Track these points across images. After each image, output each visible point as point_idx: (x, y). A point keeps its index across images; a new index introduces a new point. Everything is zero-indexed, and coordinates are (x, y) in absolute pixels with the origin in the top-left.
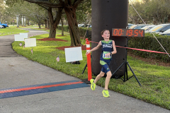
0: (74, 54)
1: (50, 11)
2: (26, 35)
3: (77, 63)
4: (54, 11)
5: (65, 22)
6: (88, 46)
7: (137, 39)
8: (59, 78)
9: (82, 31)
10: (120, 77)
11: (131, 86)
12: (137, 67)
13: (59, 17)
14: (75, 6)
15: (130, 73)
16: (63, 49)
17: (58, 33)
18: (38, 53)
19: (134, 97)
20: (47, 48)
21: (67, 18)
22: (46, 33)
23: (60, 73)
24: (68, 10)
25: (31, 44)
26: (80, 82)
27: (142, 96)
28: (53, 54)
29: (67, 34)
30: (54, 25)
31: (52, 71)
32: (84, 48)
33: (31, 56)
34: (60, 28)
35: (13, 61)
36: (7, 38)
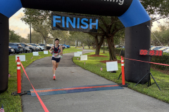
0: (112, 66)
1: (96, 37)
2: (81, 53)
3: (114, 72)
4: (99, 38)
5: (106, 45)
6: (123, 61)
8: (102, 82)
9: (118, 51)
10: (145, 83)
11: (153, 90)
12: (157, 77)
13: (102, 42)
14: (113, 35)
15: (152, 81)
16: (105, 62)
17: (101, 51)
18: (89, 65)
19: (155, 98)
20: (94, 61)
21: (108, 42)
22: (93, 52)
23: (103, 79)
24: (108, 37)
25: (84, 58)
26: (116, 85)
27: (162, 97)
28: (98, 65)
29: (107, 53)
30: (98, 46)
31: (98, 77)
32: (119, 62)
33: (84, 66)
34: (103, 48)
35: (73, 69)
36: (70, 54)
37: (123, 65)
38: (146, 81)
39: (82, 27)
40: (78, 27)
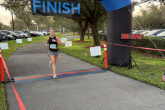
0: (96, 51)
1: (80, 23)
2: (66, 39)
3: (98, 57)
4: (83, 23)
5: (90, 30)
6: (105, 46)
7: (138, 40)
8: (87, 66)
9: (101, 36)
10: (126, 66)
11: (134, 72)
12: (138, 60)
13: (86, 27)
14: (97, 20)
15: (133, 63)
16: (89, 47)
17: (86, 37)
18: (74, 51)
19: (136, 79)
20: (79, 47)
21: (91, 27)
22: (78, 38)
23: (87, 64)
24: (92, 23)
25: (69, 44)
26: (100, 69)
27: (141, 78)
28: (83, 51)
29: (91, 38)
30: (83, 32)
31: (82, 62)
32: (102, 47)
33: (69, 52)
34: (87, 34)
37: (105, 49)
38: (128, 65)
39: (64, 12)
40: (60, 12)
